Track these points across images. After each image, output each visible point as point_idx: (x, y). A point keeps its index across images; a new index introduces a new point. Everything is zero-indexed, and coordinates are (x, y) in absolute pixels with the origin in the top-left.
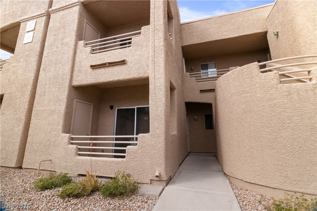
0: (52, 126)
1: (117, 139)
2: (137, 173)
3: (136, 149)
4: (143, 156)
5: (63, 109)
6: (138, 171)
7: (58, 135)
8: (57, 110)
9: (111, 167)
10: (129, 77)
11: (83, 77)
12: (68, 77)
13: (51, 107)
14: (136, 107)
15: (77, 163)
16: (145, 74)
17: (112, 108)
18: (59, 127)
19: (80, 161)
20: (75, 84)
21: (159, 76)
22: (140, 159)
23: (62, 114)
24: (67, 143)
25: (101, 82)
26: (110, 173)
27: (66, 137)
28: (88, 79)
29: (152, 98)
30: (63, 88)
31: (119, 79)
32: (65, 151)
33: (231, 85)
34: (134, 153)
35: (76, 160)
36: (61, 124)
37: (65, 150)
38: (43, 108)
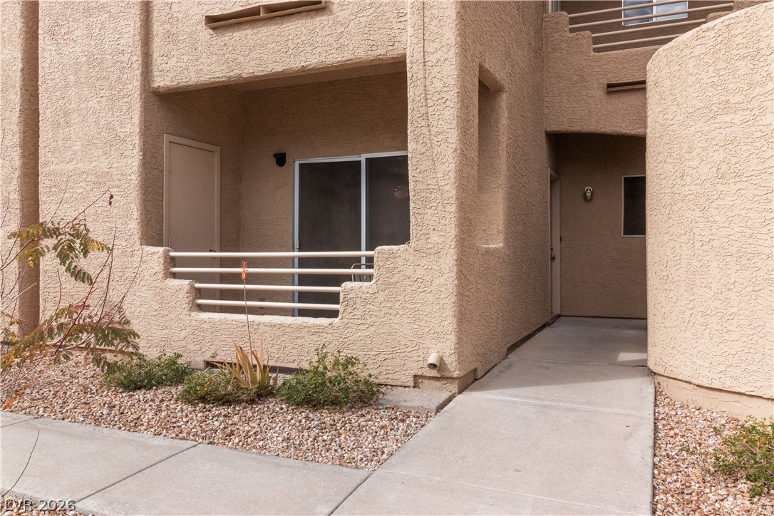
0: (108, 224)
1: (303, 262)
2: (374, 357)
3: (371, 291)
4: (391, 311)
5: (136, 168)
6: (376, 353)
7: (130, 250)
8: (116, 173)
9: (299, 341)
10: (339, 59)
11: (186, 58)
12: (134, 59)
13: (94, 164)
14: (363, 158)
15: (196, 332)
16: (391, 48)
17: (281, 159)
18: (131, 226)
19: (205, 326)
20: (161, 84)
21: (438, 55)
22: (384, 319)
23: (133, 186)
24: (161, 275)
25: (244, 75)
26: (296, 358)
27: (156, 256)
28: (201, 67)
29: (416, 133)
30: (125, 100)
31: (305, 64)
32: (158, 298)
33: (691, 79)
34: (365, 301)
35: (194, 323)
36: (135, 217)
37: (159, 294)
38: (71, 167)
